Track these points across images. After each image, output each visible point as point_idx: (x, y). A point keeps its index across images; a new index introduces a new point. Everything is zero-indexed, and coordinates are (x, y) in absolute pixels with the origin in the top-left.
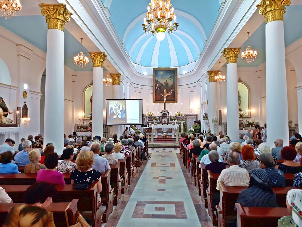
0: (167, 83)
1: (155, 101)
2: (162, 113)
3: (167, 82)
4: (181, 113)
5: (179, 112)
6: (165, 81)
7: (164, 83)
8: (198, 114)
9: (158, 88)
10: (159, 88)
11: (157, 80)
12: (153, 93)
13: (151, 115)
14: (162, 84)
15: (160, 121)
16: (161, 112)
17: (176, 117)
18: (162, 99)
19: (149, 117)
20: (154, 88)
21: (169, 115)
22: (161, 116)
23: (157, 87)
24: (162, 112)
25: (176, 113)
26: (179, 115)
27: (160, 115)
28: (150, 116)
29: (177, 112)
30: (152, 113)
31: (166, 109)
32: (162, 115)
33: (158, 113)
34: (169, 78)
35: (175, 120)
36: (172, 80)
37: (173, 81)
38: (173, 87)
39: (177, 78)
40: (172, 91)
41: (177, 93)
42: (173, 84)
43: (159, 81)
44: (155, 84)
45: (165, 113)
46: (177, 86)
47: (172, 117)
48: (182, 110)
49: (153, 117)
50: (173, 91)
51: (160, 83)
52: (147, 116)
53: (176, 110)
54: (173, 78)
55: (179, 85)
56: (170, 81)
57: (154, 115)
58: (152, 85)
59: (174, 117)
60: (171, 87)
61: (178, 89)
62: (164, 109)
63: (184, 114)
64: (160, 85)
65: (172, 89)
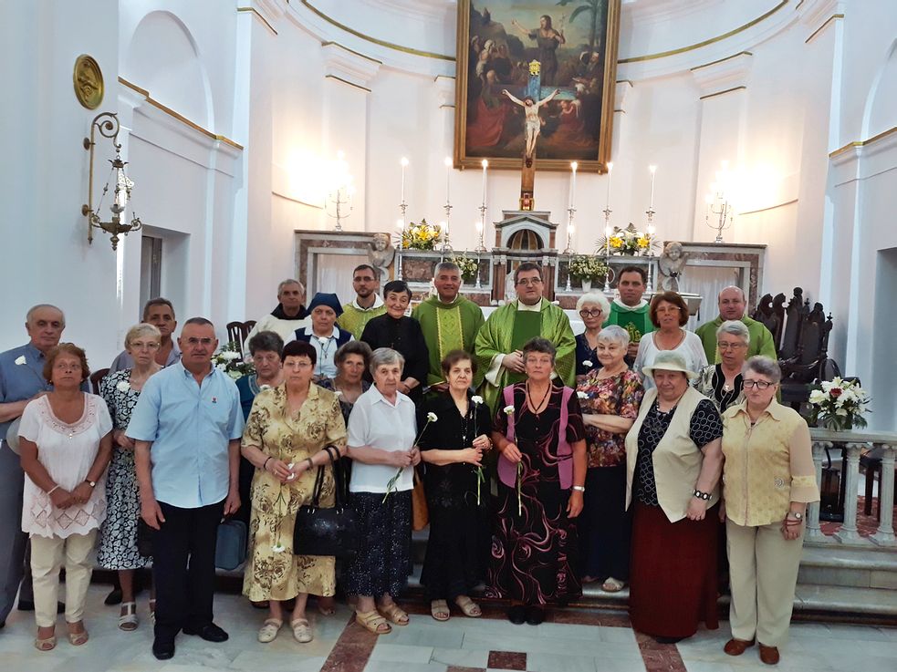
0: (551, 35)
1: (466, 155)
2: (507, 232)
3: (548, 26)
4: (640, 235)
5: (631, 227)
6: (537, 23)
7: (532, 36)
8: (762, 247)
9: (486, 69)
10: (497, 73)
11: (488, 15)
12: (457, 107)
13: (430, 245)
14: (515, 43)
15: (488, 290)
16: (500, 219)
17: (603, 259)
18: (509, 146)
19: (413, 253)
20: (459, 70)
21: (560, 247)
22: (494, 253)
23: (479, 66)
24: (509, 218)
25: (608, 231)
26: (632, 251)
27: (491, 246)
28: (417, 246)
29: (617, 230)
30: (437, 229)
31: (539, 205)
32: (504, 247)
33: (480, 226)
34: (563, 5)
35: (597, 282)
36: (581, 14)
37: (594, 26)
38: (591, 67)
41: (613, 110)
42: (589, 48)
43: (495, 24)
44: (470, 40)
45: (526, 231)
46: (616, 58)
47: (578, 263)
48: (650, 213)
49: (440, 252)
50: (588, 92)
51: (504, 32)
52: (401, 247)
53: (607, 212)
54: (590, 5)
55: (631, 57)
56: (571, 20)
57: (446, 241)
58: (453, 53)
59: (587, 262)
60: (573, 66)
61: (618, 79)
62: (523, 204)
63: (666, 244)
64: (500, 49)
65: (584, 81)
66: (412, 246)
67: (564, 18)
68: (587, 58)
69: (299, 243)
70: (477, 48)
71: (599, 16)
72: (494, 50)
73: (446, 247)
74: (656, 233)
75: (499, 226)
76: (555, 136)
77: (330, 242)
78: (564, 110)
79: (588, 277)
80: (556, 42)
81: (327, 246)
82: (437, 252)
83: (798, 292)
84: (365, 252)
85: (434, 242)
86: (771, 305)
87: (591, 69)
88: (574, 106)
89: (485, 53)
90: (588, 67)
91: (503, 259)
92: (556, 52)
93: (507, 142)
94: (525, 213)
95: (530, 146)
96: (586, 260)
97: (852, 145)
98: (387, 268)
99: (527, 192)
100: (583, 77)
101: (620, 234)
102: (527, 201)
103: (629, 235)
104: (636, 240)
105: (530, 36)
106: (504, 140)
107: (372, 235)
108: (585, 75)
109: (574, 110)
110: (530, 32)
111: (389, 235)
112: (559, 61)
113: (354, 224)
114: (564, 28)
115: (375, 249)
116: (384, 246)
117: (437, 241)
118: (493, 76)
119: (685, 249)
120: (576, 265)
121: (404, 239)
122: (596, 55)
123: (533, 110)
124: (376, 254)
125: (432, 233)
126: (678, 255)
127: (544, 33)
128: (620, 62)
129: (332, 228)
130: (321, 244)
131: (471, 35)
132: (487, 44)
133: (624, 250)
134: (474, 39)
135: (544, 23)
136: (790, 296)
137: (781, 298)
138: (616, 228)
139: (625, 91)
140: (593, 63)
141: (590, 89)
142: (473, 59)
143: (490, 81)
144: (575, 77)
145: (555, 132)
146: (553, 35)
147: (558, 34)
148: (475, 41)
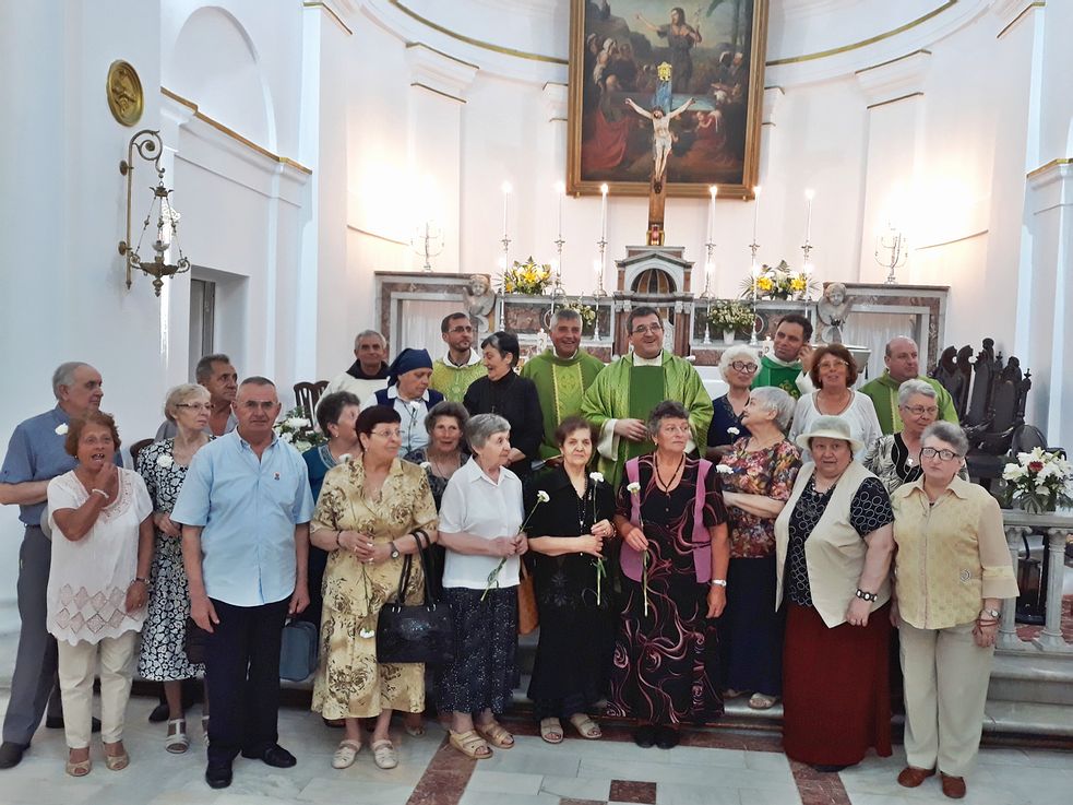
0: (684, 31)
1: (582, 179)
2: (632, 272)
3: (681, 21)
4: (795, 275)
5: (783, 265)
6: (668, 17)
7: (661, 34)
8: (945, 289)
9: (605, 74)
10: (618, 77)
11: (607, 9)
12: (570, 121)
13: (537, 289)
15: (608, 342)
16: (623, 256)
17: (749, 304)
18: (634, 168)
19: (518, 298)
20: (573, 75)
21: (696, 291)
22: (616, 298)
23: (597, 71)
24: (634, 254)
25: (757, 271)
26: (784, 294)
27: (611, 289)
28: (523, 290)
29: (766, 268)
30: (547, 269)
31: (671, 239)
32: (628, 290)
33: (598, 266)
35: (742, 332)
36: (722, 7)
37: (736, 21)
38: (733, 70)
40: (721, 106)
41: (761, 123)
42: (731, 47)
43: (618, 18)
44: (586, 38)
45: (654, 271)
46: (764, 60)
47: (718, 309)
48: (807, 248)
49: (550, 297)
50: (729, 101)
51: (626, 27)
52: (503, 291)
53: (754, 247)
55: (782, 57)
56: (709, 14)
57: (557, 283)
58: (565, 56)
59: (729, 309)
60: (711, 70)
61: (766, 85)
62: (651, 238)
63: (826, 286)
64: (622, 49)
65: (725, 87)
66: (516, 290)
67: (700, 11)
68: (728, 59)
69: (380, 287)
70: (594, 49)
71: (742, 9)
72: (615, 51)
73: (557, 291)
74: (815, 273)
75: (622, 265)
76: (690, 154)
77: (417, 285)
78: (701, 124)
79: (731, 326)
80: (690, 41)
81: (414, 290)
82: (546, 297)
83: (988, 343)
84: (460, 297)
85: (543, 284)
86: (955, 360)
87: (734, 73)
88: (714, 119)
89: (604, 55)
90: (729, 70)
91: (627, 305)
92: (691, 52)
93: (632, 162)
94: (653, 250)
95: (660, 167)
96: (728, 305)
97: (1055, 162)
98: (487, 316)
99: (656, 224)
100: (724, 82)
101: (770, 274)
102: (656, 234)
103: (781, 275)
104: (789, 280)
105: (659, 33)
106: (627, 161)
107: (468, 277)
108: (725, 80)
109: (713, 124)
110: (658, 29)
111: (488, 277)
112: (694, 64)
113: (446, 264)
114: (699, 23)
115: (471, 294)
116: (482, 290)
117: (547, 284)
118: (614, 82)
119: (849, 292)
120: (715, 312)
121: (507, 282)
122: (739, 55)
123: (661, 124)
124: (473, 300)
125: (540, 273)
126: (841, 299)
127: (675, 29)
128: (768, 64)
129: (419, 269)
130: (406, 288)
131: (587, 33)
132: (607, 44)
133: (774, 293)
134: (591, 37)
135: (676, 17)
136: (978, 349)
137: (967, 351)
138: (765, 266)
139: (775, 98)
140: (735, 65)
141: (732, 97)
142: (590, 63)
143: (610, 88)
144: (714, 83)
145: (690, 150)
146: (687, 32)
147: (692, 30)
148: (591, 40)
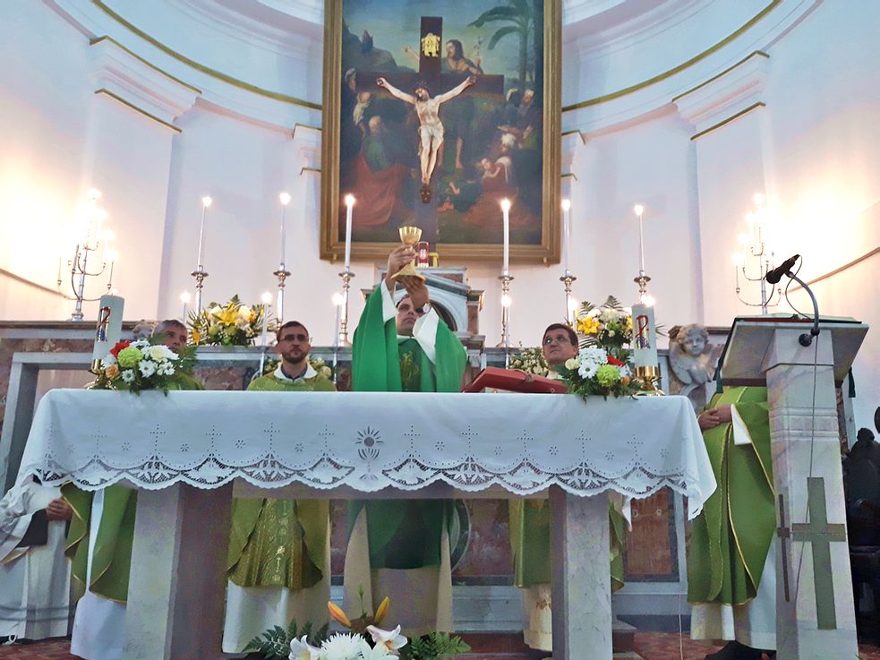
0: (463, 66)
3: (458, 54)
4: (630, 315)
5: (612, 301)
9: (367, 114)
10: (383, 120)
11: (369, 40)
12: (324, 168)
13: (240, 337)
19: (209, 353)
20: (327, 121)
21: (487, 333)
23: (358, 111)
29: (587, 306)
30: (258, 309)
34: (479, 24)
36: (505, 39)
37: (524, 53)
38: (523, 110)
39: (557, 23)
40: (511, 152)
41: (559, 176)
42: (520, 83)
43: (379, 53)
44: (343, 73)
46: (559, 100)
47: (521, 359)
48: (642, 280)
50: (520, 146)
51: (393, 62)
53: (567, 280)
54: (518, 26)
55: (580, 101)
56: (491, 47)
58: (317, 99)
60: (497, 111)
61: (563, 131)
63: (674, 331)
65: (514, 129)
66: (208, 340)
67: (480, 43)
68: (517, 98)
70: (353, 87)
71: (531, 41)
76: (475, 209)
77: (57, 342)
78: (486, 173)
81: (51, 350)
82: (259, 350)
85: (250, 332)
87: (524, 113)
88: (502, 167)
89: (365, 93)
90: (518, 110)
100: (512, 124)
101: (595, 312)
102: (425, 256)
103: (611, 315)
108: (515, 122)
109: (501, 173)
114: (481, 57)
117: (257, 331)
118: (379, 124)
120: (518, 362)
122: (529, 93)
123: (428, 108)
127: (452, 64)
128: (565, 110)
130: (39, 346)
133: (604, 339)
134: (349, 72)
135: (452, 50)
138: (585, 304)
139: (575, 145)
140: (526, 104)
141: (523, 142)
142: (348, 102)
143: (373, 130)
144: (501, 125)
145: (475, 203)
146: (467, 66)
147: (472, 65)
148: (350, 76)
